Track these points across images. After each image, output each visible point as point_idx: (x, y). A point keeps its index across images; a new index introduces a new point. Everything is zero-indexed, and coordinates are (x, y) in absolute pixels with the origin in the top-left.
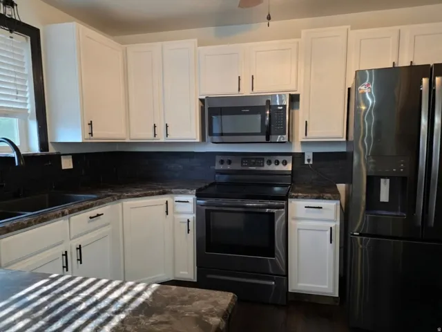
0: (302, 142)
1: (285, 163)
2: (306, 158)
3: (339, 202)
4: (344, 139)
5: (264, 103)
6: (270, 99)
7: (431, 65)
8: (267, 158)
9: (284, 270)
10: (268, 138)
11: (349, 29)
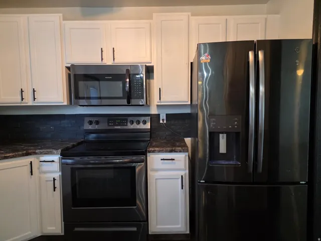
0: (158, 105)
1: (145, 123)
2: (161, 118)
3: (187, 154)
4: (189, 103)
5: (125, 72)
6: (129, 68)
7: (255, 41)
8: (130, 119)
9: (144, 214)
10: (129, 102)
11: (190, 15)
